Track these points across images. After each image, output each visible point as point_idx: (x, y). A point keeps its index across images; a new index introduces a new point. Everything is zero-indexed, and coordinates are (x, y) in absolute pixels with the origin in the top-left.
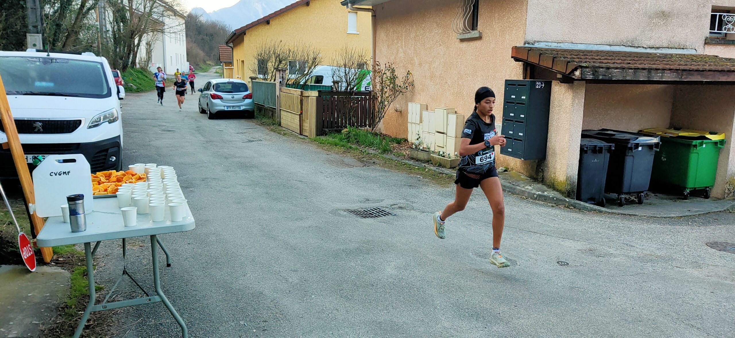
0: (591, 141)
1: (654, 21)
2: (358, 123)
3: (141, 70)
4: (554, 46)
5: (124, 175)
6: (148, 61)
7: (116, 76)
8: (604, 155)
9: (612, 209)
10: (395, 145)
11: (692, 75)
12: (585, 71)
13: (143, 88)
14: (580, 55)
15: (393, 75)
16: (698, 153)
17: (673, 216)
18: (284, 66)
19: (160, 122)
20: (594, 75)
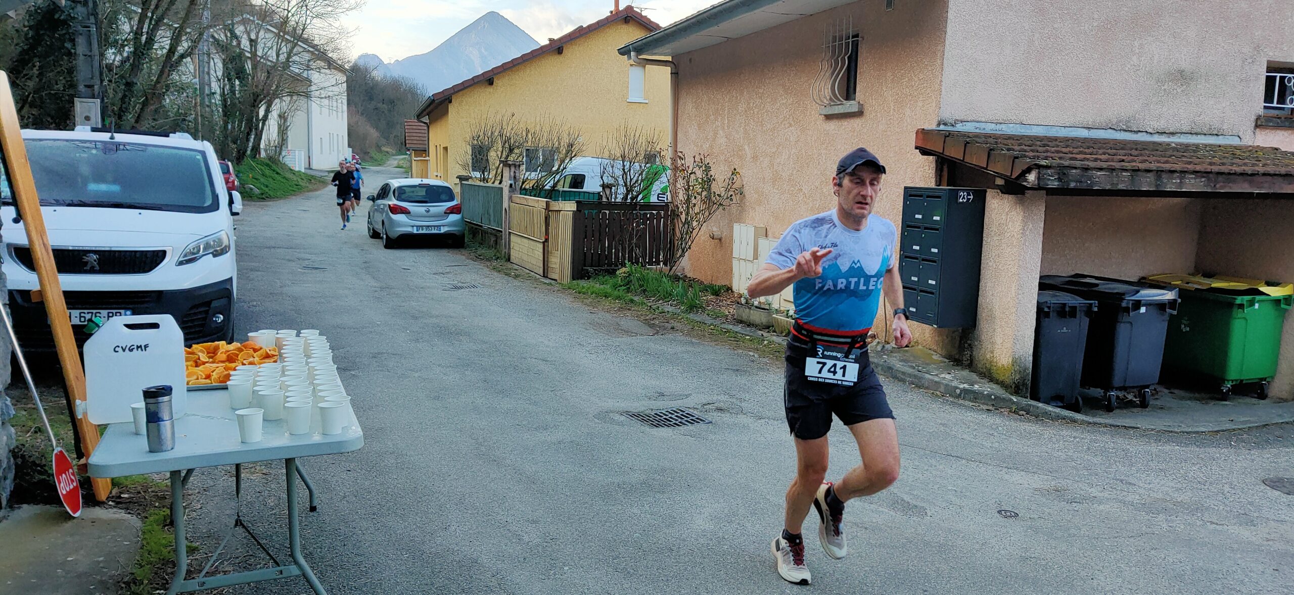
0: (1059, 296)
1: (1166, 87)
2: (644, 259)
3: (268, 162)
4: (989, 128)
5: (240, 350)
6: (281, 146)
7: (226, 172)
8: (1078, 322)
9: (1094, 416)
10: (710, 297)
11: (1234, 182)
12: (1044, 174)
13: (272, 195)
14: (1036, 145)
15: (707, 175)
16: (1245, 318)
17: (1203, 430)
18: (518, 157)
19: (299, 253)
20: (1061, 181)
